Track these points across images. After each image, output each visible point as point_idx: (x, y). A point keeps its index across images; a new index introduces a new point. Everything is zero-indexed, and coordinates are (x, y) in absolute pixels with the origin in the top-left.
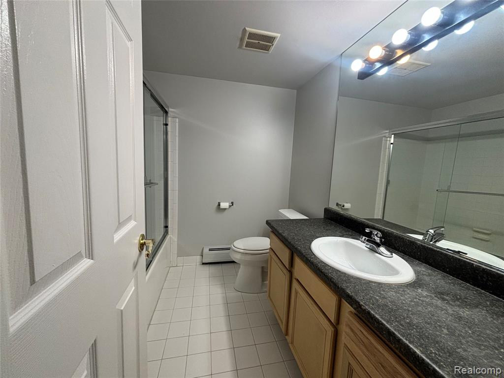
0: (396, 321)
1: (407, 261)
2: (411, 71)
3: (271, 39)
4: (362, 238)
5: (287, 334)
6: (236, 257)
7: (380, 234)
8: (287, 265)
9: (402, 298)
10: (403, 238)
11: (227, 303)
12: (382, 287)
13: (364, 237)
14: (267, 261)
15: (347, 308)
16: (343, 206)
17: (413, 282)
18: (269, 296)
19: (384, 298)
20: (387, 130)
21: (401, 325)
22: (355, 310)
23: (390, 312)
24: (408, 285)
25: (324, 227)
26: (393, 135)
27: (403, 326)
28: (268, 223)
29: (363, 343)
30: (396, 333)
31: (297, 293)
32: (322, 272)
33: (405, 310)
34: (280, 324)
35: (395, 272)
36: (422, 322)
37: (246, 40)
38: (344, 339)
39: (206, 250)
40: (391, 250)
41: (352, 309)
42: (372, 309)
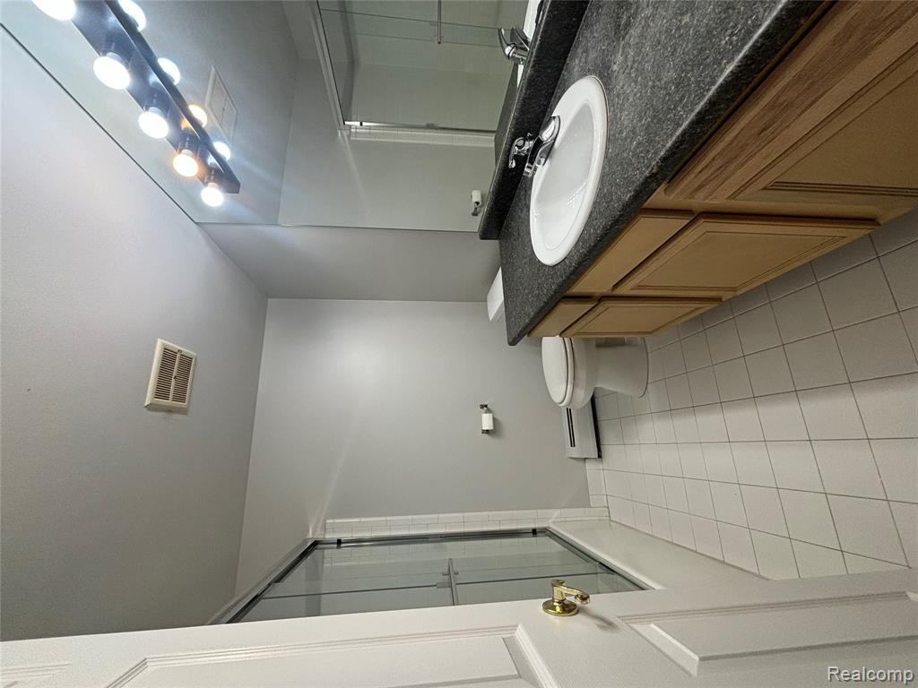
0: (675, 108)
1: (564, 92)
2: (226, 100)
3: (168, 356)
4: (528, 173)
5: (718, 299)
6: (583, 398)
7: (519, 142)
8: (588, 306)
9: (631, 99)
10: (524, 99)
11: (671, 411)
12: (614, 135)
13: (526, 170)
14: (587, 341)
15: (659, 197)
16: (478, 203)
17: (601, 78)
18: (650, 333)
19: (633, 131)
20: (337, 134)
21: (681, 100)
22: (661, 184)
23: (659, 120)
24: (606, 89)
25: (515, 240)
26: (346, 123)
27: (683, 96)
28: (513, 342)
29: (721, 167)
30: (697, 109)
31: (639, 287)
32: (595, 246)
33: (652, 93)
34: (701, 311)
35: (585, 112)
36: (673, 60)
37: (169, 402)
38: (719, 200)
39: (574, 452)
40: (546, 119)
41: (659, 189)
42: (656, 153)
